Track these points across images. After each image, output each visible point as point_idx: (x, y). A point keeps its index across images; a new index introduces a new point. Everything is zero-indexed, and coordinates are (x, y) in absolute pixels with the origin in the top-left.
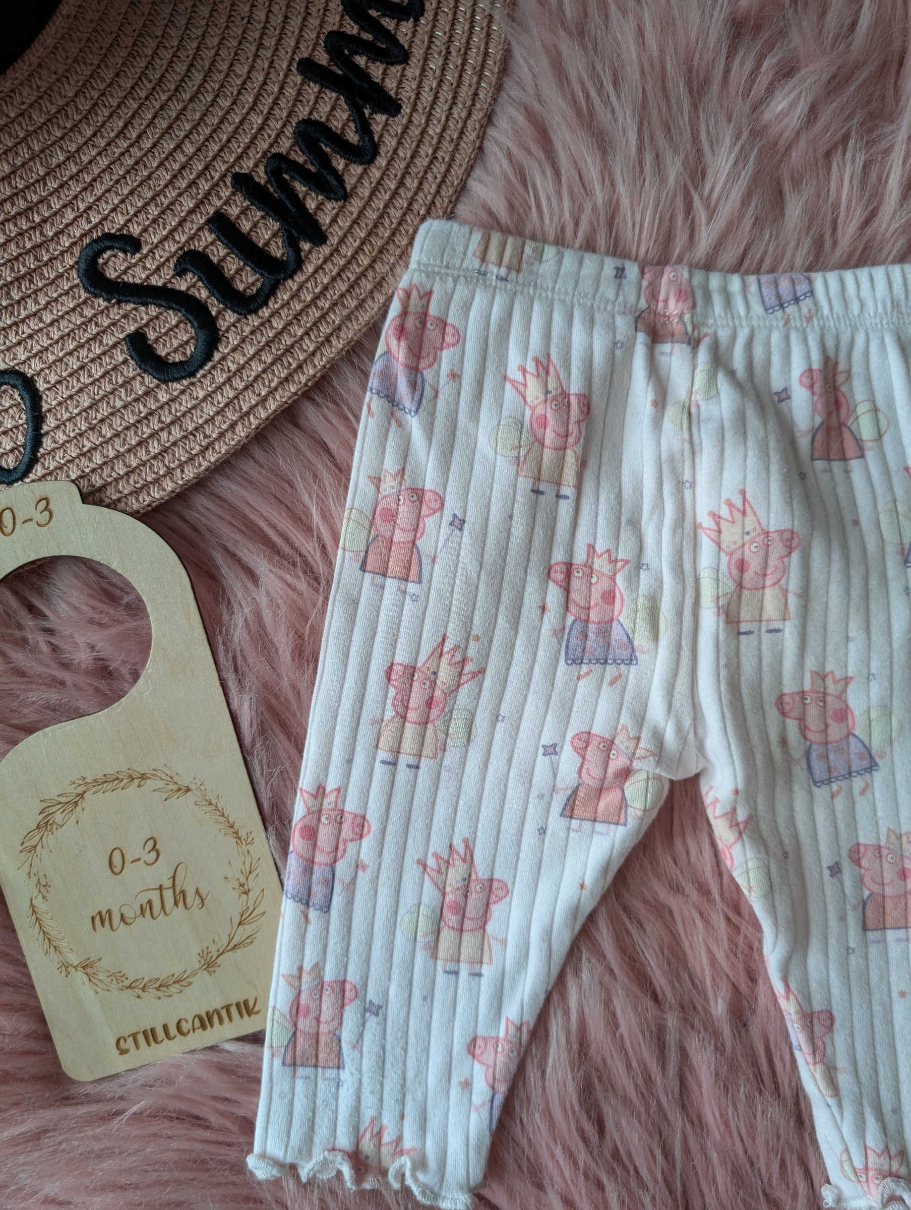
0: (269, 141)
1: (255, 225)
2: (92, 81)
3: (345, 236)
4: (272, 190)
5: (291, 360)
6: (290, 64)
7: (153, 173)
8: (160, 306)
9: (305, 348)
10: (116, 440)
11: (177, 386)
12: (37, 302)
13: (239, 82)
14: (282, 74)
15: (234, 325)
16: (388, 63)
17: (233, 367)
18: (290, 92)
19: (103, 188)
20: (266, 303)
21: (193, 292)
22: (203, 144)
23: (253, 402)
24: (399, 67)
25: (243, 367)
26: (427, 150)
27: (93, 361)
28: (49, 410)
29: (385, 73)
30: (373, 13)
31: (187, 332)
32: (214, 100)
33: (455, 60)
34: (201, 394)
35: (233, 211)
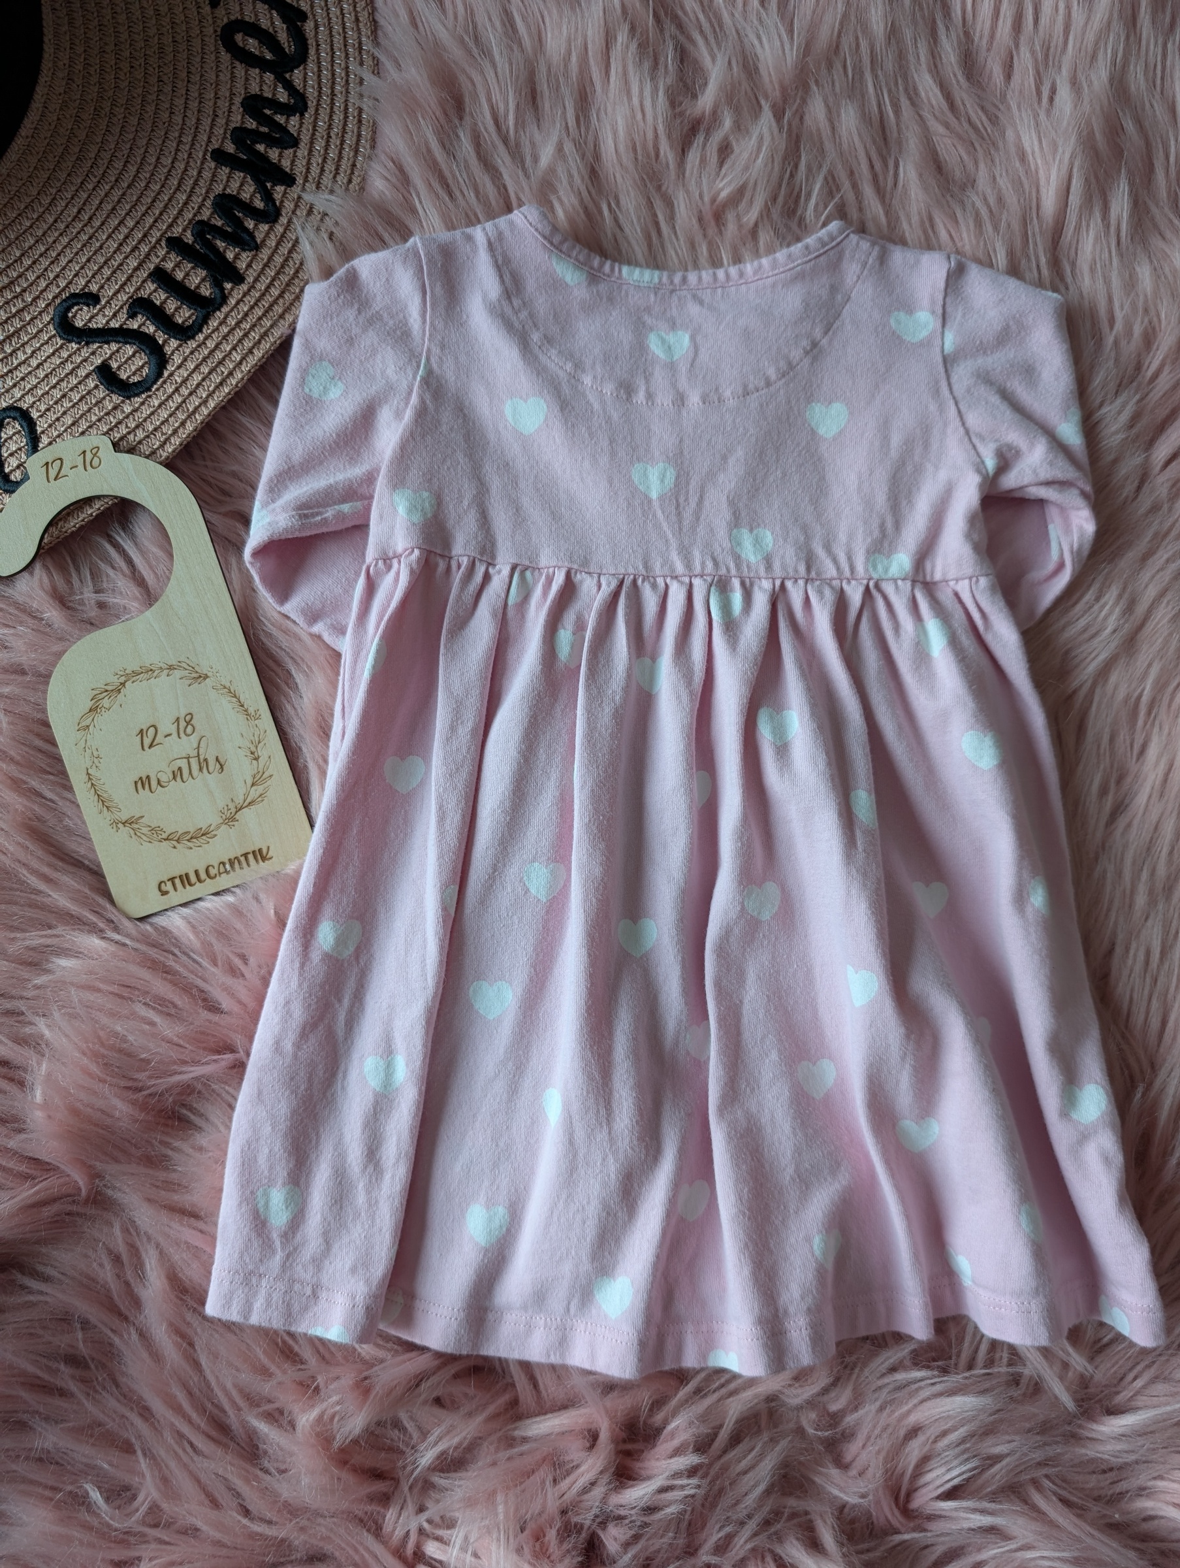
0: (193, 212)
1: (187, 274)
2: (50, 181)
3: (259, 276)
4: (198, 247)
5: (223, 369)
6: (205, 154)
7: (104, 243)
8: (119, 342)
9: (234, 359)
11: (138, 400)
12: (25, 353)
13: (165, 171)
14: (199, 162)
15: (177, 349)
16: (282, 148)
17: (179, 380)
18: (207, 175)
19: (67, 259)
20: (200, 331)
21: (144, 329)
22: (141, 218)
23: (197, 404)
24: (291, 151)
25: (187, 379)
27: (71, 390)
28: (43, 432)
29: (280, 155)
31: (141, 359)
32: (147, 186)
34: (156, 404)
35: (169, 266)
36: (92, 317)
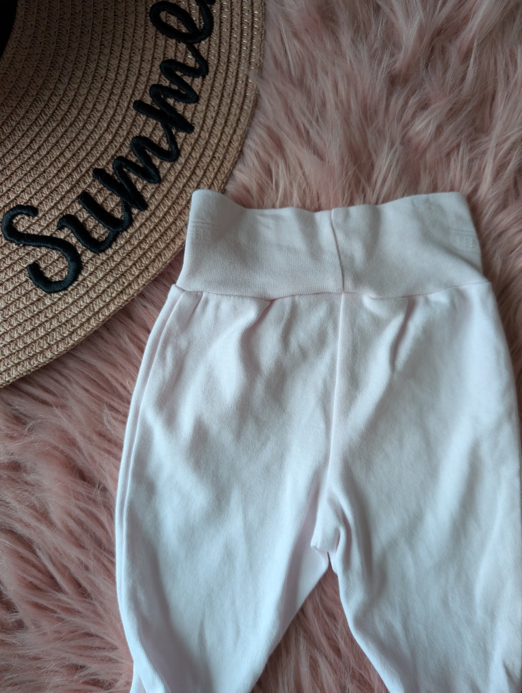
0: (115, 149)
1: (106, 199)
2: (12, 116)
3: (159, 205)
4: (116, 178)
5: (124, 281)
6: (129, 104)
7: (47, 169)
8: (48, 248)
9: (133, 273)
10: (19, 327)
11: (56, 295)
13: (99, 115)
14: (124, 110)
15: (91, 259)
16: (186, 103)
17: (90, 285)
18: (129, 120)
19: (17, 178)
20: (110, 246)
21: (68, 239)
22: (77, 152)
23: (101, 306)
24: (193, 105)
25: (96, 285)
26: (209, 153)
27: (8, 280)
29: (185, 108)
30: (179, 73)
31: (63, 263)
32: (84, 126)
33: (227, 100)
34: (70, 301)
35: (93, 191)
36: (31, 225)
